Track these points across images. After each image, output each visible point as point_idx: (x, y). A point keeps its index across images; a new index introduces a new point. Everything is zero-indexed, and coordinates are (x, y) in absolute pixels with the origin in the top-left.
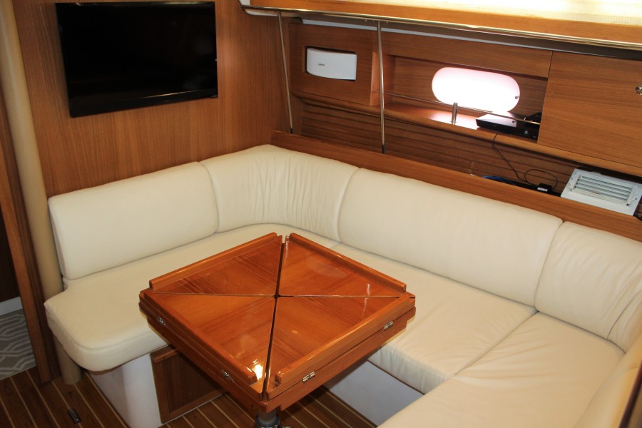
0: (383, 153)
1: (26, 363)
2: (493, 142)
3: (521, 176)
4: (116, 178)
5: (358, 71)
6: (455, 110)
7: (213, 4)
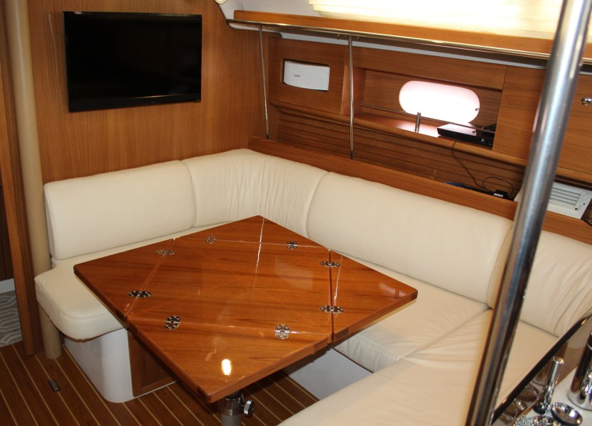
0: (352, 158)
1: (12, 338)
2: (452, 149)
3: (480, 183)
4: (105, 170)
5: (330, 82)
6: (419, 120)
7: (200, 17)
